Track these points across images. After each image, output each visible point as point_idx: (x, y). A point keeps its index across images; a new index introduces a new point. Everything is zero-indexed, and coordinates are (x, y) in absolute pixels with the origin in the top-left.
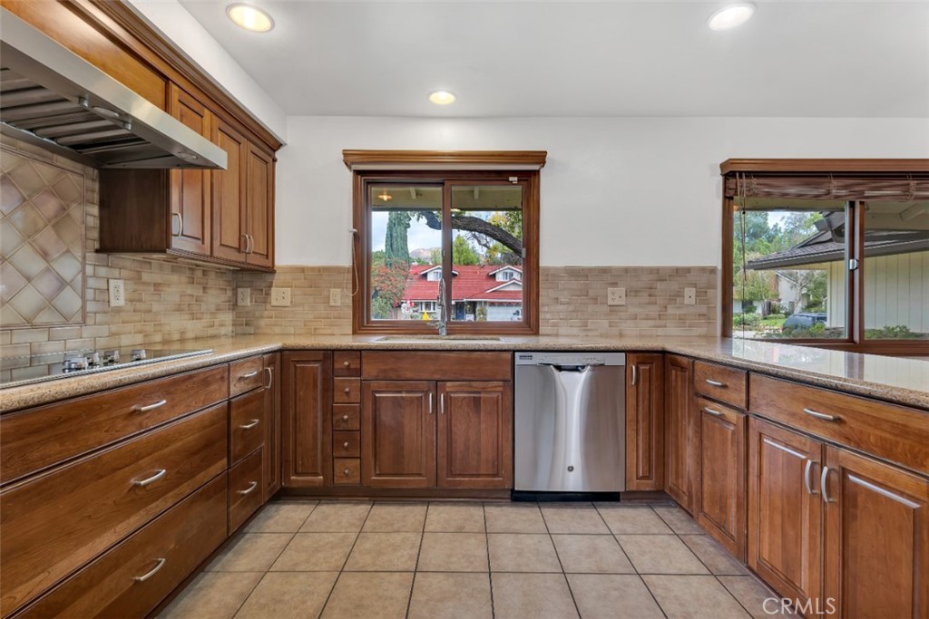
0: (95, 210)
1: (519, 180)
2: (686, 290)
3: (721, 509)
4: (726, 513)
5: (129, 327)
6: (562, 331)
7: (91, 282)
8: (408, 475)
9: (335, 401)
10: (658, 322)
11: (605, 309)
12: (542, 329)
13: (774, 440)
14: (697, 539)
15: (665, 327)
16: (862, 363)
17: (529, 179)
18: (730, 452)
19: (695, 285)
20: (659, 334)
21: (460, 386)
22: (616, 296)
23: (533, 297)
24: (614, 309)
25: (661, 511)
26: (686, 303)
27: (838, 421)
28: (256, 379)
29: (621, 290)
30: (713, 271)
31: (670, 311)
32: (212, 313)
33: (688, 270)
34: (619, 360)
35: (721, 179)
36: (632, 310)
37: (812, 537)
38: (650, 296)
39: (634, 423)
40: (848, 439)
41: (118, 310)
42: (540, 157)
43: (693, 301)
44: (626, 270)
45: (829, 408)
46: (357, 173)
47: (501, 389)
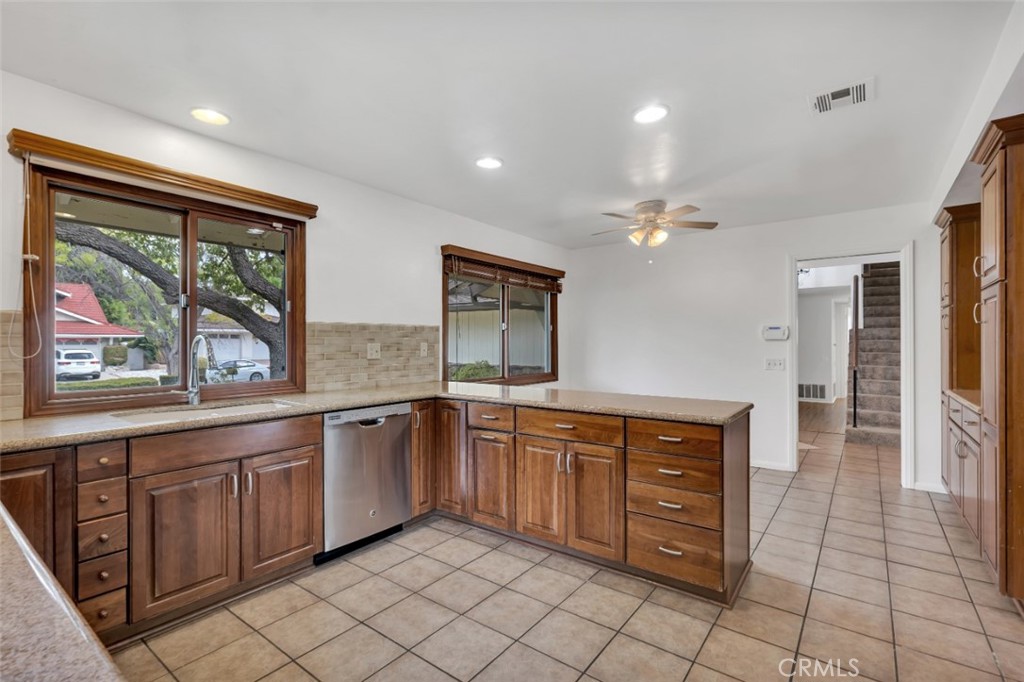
1: (283, 228)
2: (422, 344)
3: (494, 504)
4: (499, 505)
6: (329, 386)
8: (201, 582)
9: (80, 519)
10: (403, 372)
11: (365, 363)
12: (309, 387)
13: (534, 446)
14: (470, 533)
16: (508, 391)
17: (295, 229)
18: (501, 463)
19: (427, 341)
21: (270, 459)
22: (373, 350)
23: (299, 353)
24: (372, 362)
25: (434, 525)
26: (421, 355)
27: (574, 428)
29: (377, 346)
30: (437, 329)
31: (411, 362)
33: (422, 328)
34: (406, 409)
35: (440, 258)
36: (385, 363)
37: (559, 496)
38: (397, 350)
39: (417, 461)
40: (578, 437)
42: (310, 211)
43: (425, 354)
44: (381, 327)
45: (568, 422)
46: (36, 167)
47: (312, 453)
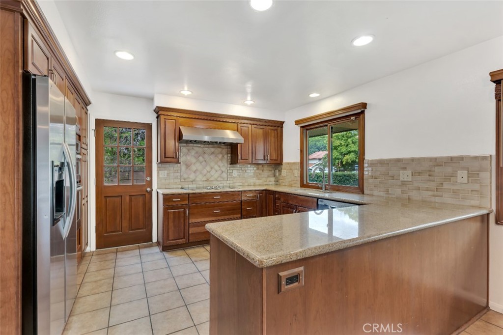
0: (230, 155)
1: (355, 118)
2: (459, 172)
5: (238, 181)
7: (229, 171)
10: (435, 193)
11: (399, 183)
15: (442, 197)
17: (360, 116)
19: (467, 169)
20: (437, 201)
21: (302, 209)
22: (406, 175)
23: (361, 175)
24: (404, 183)
26: (458, 182)
28: (253, 197)
29: (409, 172)
31: (446, 186)
32: (266, 178)
36: (416, 185)
38: (429, 176)
41: (234, 177)
43: (465, 180)
44: (413, 160)
46: (301, 127)
